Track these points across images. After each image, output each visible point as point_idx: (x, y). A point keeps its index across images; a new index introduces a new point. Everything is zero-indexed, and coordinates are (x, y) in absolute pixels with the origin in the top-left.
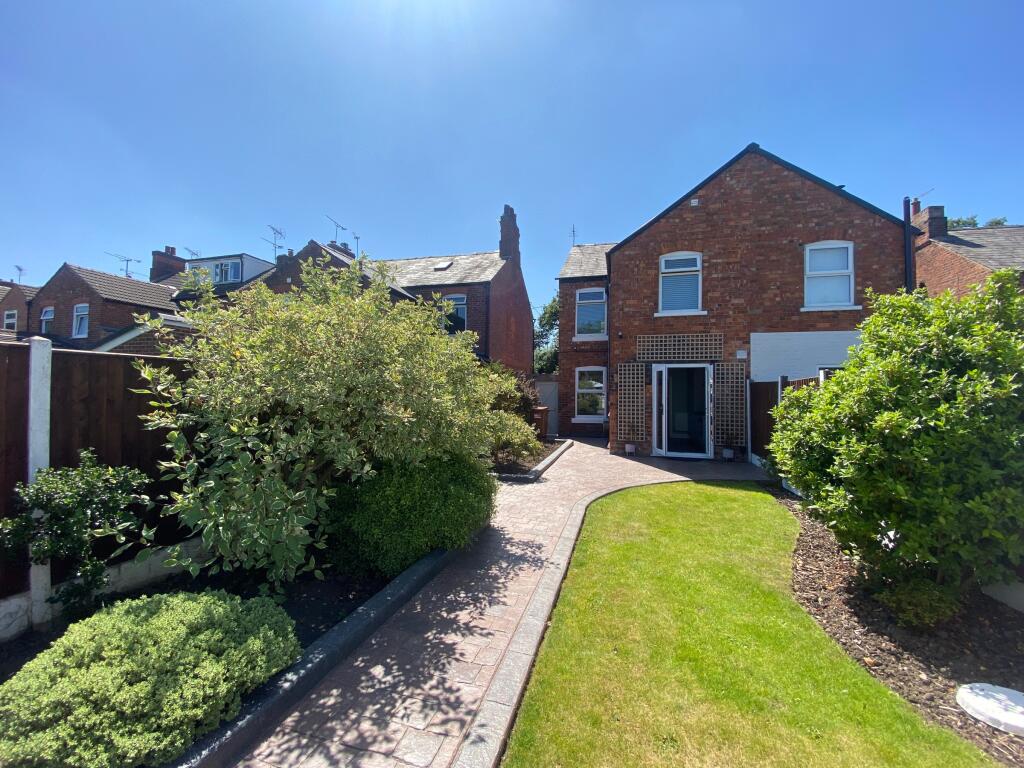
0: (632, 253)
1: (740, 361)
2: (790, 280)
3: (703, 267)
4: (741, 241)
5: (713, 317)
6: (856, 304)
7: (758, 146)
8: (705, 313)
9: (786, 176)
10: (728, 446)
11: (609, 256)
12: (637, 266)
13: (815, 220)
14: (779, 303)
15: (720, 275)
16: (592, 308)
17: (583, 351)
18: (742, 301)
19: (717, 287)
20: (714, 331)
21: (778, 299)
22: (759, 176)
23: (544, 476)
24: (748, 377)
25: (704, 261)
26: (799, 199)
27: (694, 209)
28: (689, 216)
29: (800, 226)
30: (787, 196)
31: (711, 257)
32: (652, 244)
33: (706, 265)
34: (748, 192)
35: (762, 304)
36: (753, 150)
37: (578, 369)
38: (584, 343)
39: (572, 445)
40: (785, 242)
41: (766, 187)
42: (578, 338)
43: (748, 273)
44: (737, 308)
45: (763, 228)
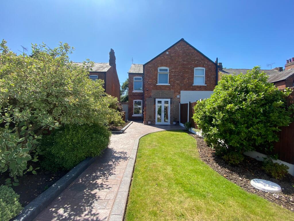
0: (150, 66)
1: (178, 98)
2: (190, 77)
3: (169, 72)
4: (179, 65)
5: (171, 86)
6: (205, 84)
7: (184, 39)
8: (170, 85)
9: (190, 49)
10: (175, 121)
11: (144, 66)
12: (152, 70)
13: (197, 61)
14: (188, 83)
15: (173, 75)
16: (138, 82)
17: (135, 95)
18: (179, 82)
19: (173, 78)
20: (172, 90)
21: (187, 82)
22: (184, 47)
23: (125, 131)
24: (180, 103)
25: (169, 70)
26: (193, 55)
27: (167, 55)
28: (166, 57)
29: (193, 62)
30: (191, 54)
31: (171, 69)
32: (156, 64)
33: (170, 71)
34: (181, 52)
35: (183, 83)
36: (182, 40)
37: (134, 101)
38: (136, 93)
39: (132, 123)
40: (190, 67)
41: (185, 51)
42: (134, 91)
43: (180, 74)
44: (177, 84)
45: (184, 62)
